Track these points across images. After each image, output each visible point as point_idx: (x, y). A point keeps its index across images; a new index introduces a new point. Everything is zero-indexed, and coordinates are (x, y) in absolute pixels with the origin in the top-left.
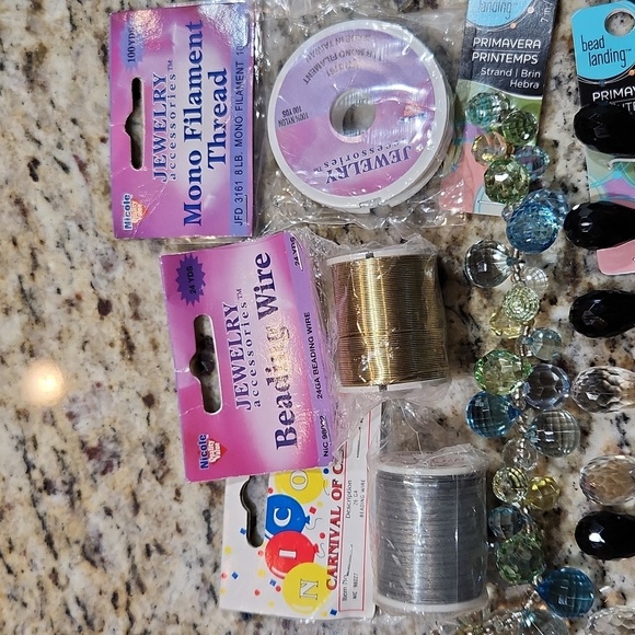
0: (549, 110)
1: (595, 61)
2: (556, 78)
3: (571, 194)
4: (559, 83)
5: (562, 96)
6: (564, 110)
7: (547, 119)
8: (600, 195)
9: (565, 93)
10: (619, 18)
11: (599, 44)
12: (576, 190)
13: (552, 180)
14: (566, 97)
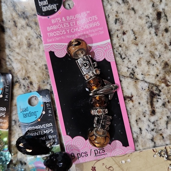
0: (13, 133)
1: (25, 116)
2: (14, 121)
3: (24, 165)
4: (16, 122)
5: (17, 127)
6: (19, 133)
7: (12, 136)
8: (33, 167)
9: (18, 126)
10: (34, 98)
11: (26, 110)
12: (25, 164)
13: (16, 160)
14: (18, 128)
